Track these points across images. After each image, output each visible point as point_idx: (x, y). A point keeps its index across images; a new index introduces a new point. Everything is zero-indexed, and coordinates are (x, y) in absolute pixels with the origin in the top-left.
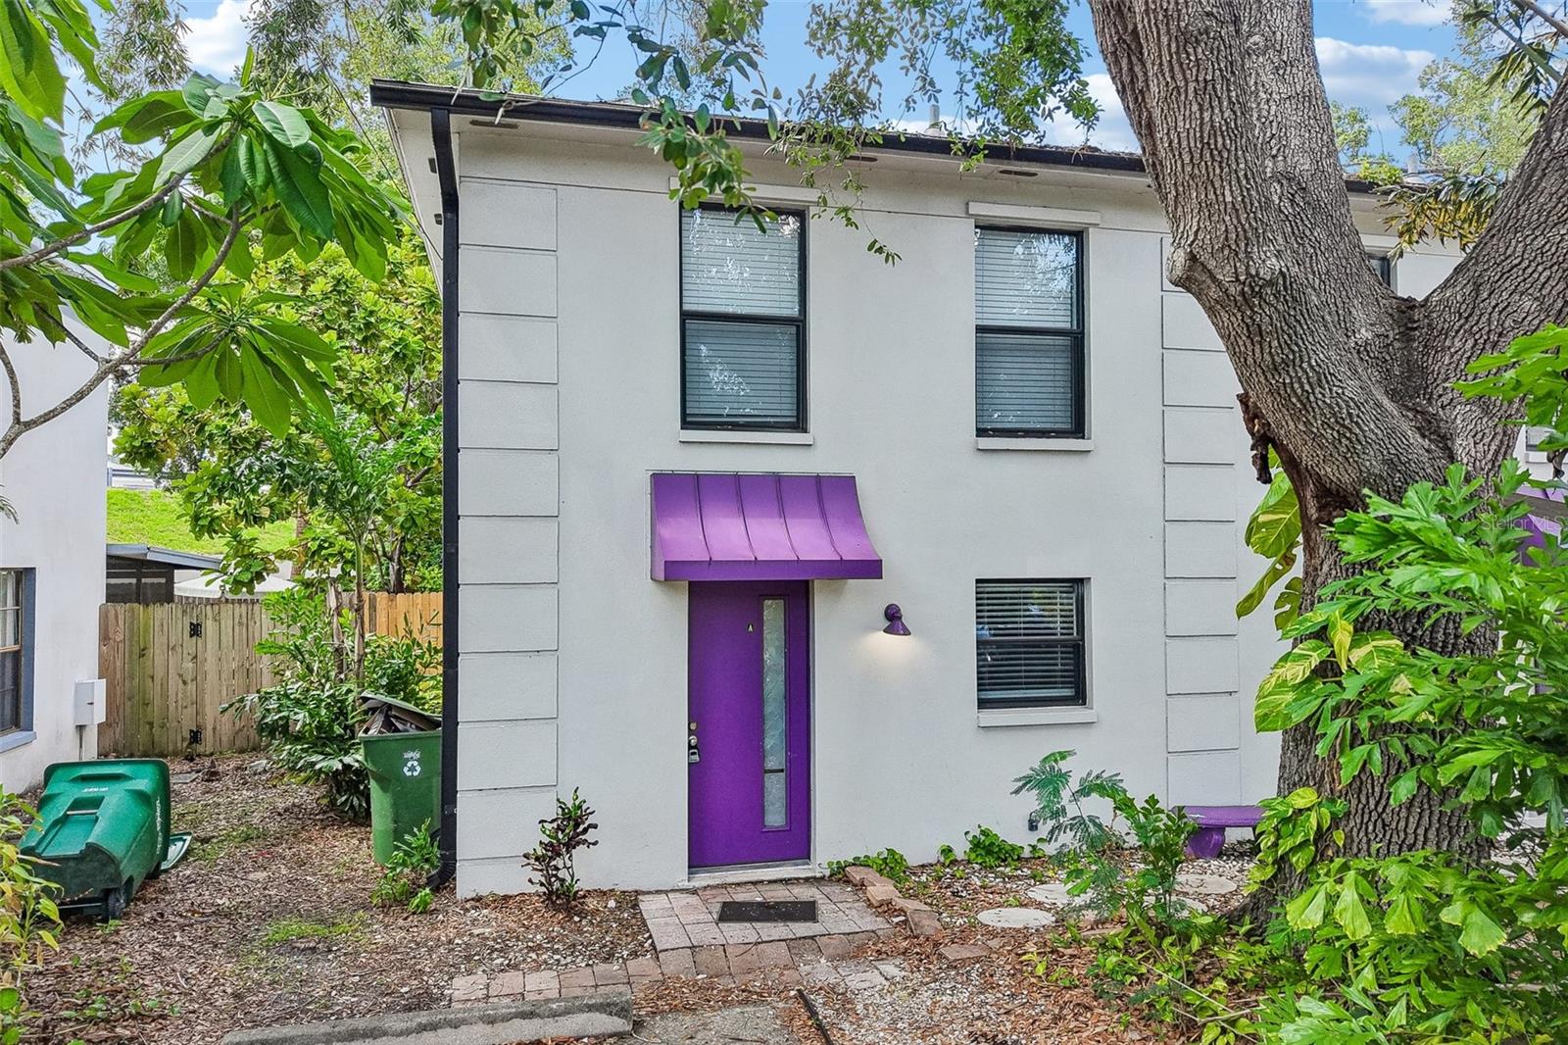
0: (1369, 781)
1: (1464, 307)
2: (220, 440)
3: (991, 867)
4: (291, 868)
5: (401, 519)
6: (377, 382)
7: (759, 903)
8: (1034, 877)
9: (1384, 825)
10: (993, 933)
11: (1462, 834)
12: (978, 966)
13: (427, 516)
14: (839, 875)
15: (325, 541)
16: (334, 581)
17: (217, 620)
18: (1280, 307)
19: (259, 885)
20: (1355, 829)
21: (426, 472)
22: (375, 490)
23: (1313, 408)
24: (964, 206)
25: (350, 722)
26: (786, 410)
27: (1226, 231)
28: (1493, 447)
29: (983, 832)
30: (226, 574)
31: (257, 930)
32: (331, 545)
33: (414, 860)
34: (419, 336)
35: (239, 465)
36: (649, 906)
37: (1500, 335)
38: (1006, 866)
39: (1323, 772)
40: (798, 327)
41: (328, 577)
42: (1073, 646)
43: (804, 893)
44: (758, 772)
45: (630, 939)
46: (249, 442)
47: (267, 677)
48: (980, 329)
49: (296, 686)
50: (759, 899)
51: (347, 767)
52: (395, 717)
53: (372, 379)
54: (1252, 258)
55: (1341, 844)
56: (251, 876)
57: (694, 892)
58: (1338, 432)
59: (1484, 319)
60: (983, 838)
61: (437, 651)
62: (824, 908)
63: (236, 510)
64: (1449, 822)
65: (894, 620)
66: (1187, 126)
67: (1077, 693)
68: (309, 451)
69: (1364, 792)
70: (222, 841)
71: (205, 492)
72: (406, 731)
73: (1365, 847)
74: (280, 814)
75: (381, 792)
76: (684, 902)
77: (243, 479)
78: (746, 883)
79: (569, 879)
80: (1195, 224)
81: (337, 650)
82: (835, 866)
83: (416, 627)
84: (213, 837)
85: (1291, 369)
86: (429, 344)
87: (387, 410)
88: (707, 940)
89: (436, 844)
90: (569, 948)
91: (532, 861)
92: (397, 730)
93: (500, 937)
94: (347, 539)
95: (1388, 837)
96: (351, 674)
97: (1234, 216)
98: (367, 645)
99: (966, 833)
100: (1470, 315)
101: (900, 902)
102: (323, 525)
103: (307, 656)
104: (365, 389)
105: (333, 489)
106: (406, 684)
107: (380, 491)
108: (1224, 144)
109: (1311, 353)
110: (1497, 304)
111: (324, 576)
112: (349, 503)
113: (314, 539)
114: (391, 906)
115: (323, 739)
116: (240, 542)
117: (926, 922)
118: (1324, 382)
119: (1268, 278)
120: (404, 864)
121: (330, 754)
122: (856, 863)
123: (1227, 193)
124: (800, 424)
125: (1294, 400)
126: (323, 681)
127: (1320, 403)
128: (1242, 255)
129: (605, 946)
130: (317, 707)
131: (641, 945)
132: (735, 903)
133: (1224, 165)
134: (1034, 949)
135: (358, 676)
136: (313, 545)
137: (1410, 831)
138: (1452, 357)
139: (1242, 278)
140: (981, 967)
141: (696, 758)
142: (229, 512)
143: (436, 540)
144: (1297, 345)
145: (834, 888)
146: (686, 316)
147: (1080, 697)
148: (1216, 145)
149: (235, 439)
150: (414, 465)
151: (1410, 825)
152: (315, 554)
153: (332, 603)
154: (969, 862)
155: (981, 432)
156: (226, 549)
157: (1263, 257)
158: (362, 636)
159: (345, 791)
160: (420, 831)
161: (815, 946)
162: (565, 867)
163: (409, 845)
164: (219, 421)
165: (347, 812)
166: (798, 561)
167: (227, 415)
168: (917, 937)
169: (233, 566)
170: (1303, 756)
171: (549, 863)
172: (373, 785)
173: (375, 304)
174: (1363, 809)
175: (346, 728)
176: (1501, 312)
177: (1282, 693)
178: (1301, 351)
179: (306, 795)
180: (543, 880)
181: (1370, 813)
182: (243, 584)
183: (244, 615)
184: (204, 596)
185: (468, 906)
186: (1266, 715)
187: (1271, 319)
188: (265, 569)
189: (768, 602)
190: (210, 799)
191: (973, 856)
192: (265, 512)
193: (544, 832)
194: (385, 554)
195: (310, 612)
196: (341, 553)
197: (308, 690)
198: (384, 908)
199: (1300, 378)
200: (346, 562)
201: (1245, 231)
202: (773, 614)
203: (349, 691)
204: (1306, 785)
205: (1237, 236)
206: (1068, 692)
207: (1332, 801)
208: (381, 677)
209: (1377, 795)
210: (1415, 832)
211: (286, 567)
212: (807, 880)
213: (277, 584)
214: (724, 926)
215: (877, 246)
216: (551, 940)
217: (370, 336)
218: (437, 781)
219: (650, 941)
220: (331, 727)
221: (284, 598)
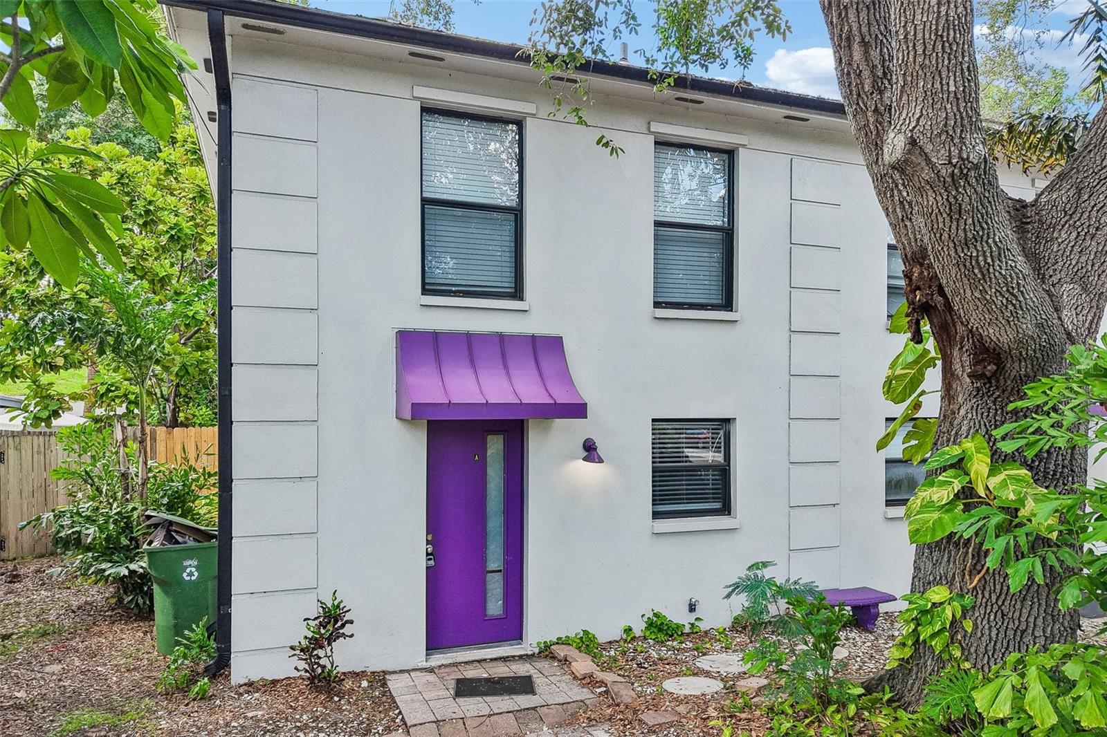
0: (992, 581)
1: (1069, 206)
2: (20, 302)
3: (662, 642)
4: (84, 660)
5: (176, 369)
6: (156, 259)
7: (486, 679)
8: (697, 649)
9: (1003, 615)
10: (678, 700)
11: (1061, 621)
12: (672, 729)
13: (197, 366)
14: (546, 652)
15: (112, 385)
16: (120, 417)
17: (18, 448)
18: (979, 189)
19: (54, 677)
20: (980, 619)
21: (196, 332)
22: (156, 342)
23: (990, 278)
24: (646, 126)
25: (134, 535)
26: (507, 283)
27: (946, 118)
28: (1090, 318)
29: (655, 615)
30: (27, 412)
31: (52, 721)
32: (117, 389)
33: (194, 652)
34: (191, 223)
35: (33, 318)
36: (395, 684)
37: (1097, 229)
38: (673, 640)
39: (954, 574)
40: (516, 215)
41: (115, 415)
42: (720, 470)
43: (522, 669)
44: (481, 573)
45: (383, 715)
46: (45, 304)
47: (62, 498)
48: (658, 224)
49: (87, 505)
50: (485, 675)
51: (132, 572)
52: (175, 531)
53: (151, 256)
54: (964, 143)
55: (970, 630)
56: (47, 669)
57: (431, 670)
58: (1007, 299)
59: (1085, 216)
60: (655, 619)
61: (210, 475)
62: (539, 681)
63: (34, 360)
64: (1052, 611)
65: (590, 451)
66: (925, 19)
67: (724, 506)
68: (97, 312)
69: (988, 589)
70: (21, 637)
71: (8, 345)
72: (185, 543)
73: (987, 632)
74: (74, 612)
75: (162, 594)
76: (424, 680)
77: (37, 330)
78: (473, 661)
79: (329, 666)
80: (918, 111)
81: (123, 475)
82: (542, 645)
83: (192, 455)
84: (12, 634)
85: (978, 244)
86: (199, 230)
87: (164, 281)
88: (448, 716)
89: (213, 637)
90: (331, 725)
91: (298, 652)
92: (177, 542)
93: (271, 718)
94: (131, 384)
95: (1005, 625)
96: (136, 494)
97: (954, 104)
98: (150, 470)
99: (643, 616)
100: (1074, 213)
101: (600, 675)
102: (110, 373)
103: (96, 480)
104: (146, 264)
105: (119, 340)
106: (184, 502)
107: (160, 344)
108: (954, 38)
109: (996, 230)
110: (1096, 204)
111: (112, 413)
112: (134, 353)
113: (102, 384)
114: (173, 694)
115: (110, 550)
116: (38, 386)
117: (623, 692)
118: (1003, 256)
119: (975, 162)
120: (185, 657)
121: (118, 562)
122: (559, 642)
123: (952, 83)
124: (517, 293)
125: (976, 271)
126: (111, 501)
127: (997, 274)
128: (956, 140)
129: (362, 723)
130: (106, 523)
131: (393, 720)
132: (465, 679)
133: (952, 57)
134: (715, 714)
135: (142, 496)
136: (102, 389)
137: (1023, 620)
138: (1059, 245)
139: (954, 161)
140: (675, 731)
141: (432, 563)
142: (29, 361)
143: (203, 386)
144: (987, 223)
145: (543, 663)
146: (425, 202)
147: (726, 509)
148: (948, 38)
149: (33, 301)
150: (187, 326)
151: (1023, 615)
152: (104, 395)
153: (119, 436)
154: (645, 638)
155: (657, 305)
156: (28, 391)
157: (973, 143)
158: (146, 463)
159: (131, 592)
160: (198, 627)
161: (537, 716)
162: (326, 656)
163: (188, 639)
164: (18, 286)
165: (132, 609)
166: (521, 404)
167: (26, 281)
168: (618, 705)
169: (33, 405)
170: (937, 561)
171: (312, 652)
172: (156, 588)
173: (154, 195)
174: (986, 603)
175: (131, 539)
176: (1098, 211)
177: (929, 512)
178: (989, 229)
179: (98, 594)
180: (307, 667)
181: (992, 605)
182: (41, 420)
183: (42, 445)
184: (10, 429)
185: (241, 690)
186: (918, 530)
187: (970, 199)
188: (61, 408)
189: (489, 437)
190: (12, 599)
191: (648, 633)
192: (60, 361)
193: (309, 629)
194: (162, 396)
195: (99, 443)
196: (125, 395)
197: (98, 508)
198: (167, 695)
199: (984, 252)
200: (130, 402)
201: (962, 118)
202: (495, 447)
203: (134, 509)
204: (939, 583)
205: (955, 122)
206: (717, 505)
207: (962, 596)
208: (162, 497)
209: (998, 591)
210: (1026, 621)
211: (79, 406)
212: (521, 657)
213: (72, 418)
214: (460, 700)
215: (604, 141)
216: (316, 719)
217: (149, 222)
218: (212, 586)
219: (400, 717)
220: (118, 538)
221: (75, 432)
